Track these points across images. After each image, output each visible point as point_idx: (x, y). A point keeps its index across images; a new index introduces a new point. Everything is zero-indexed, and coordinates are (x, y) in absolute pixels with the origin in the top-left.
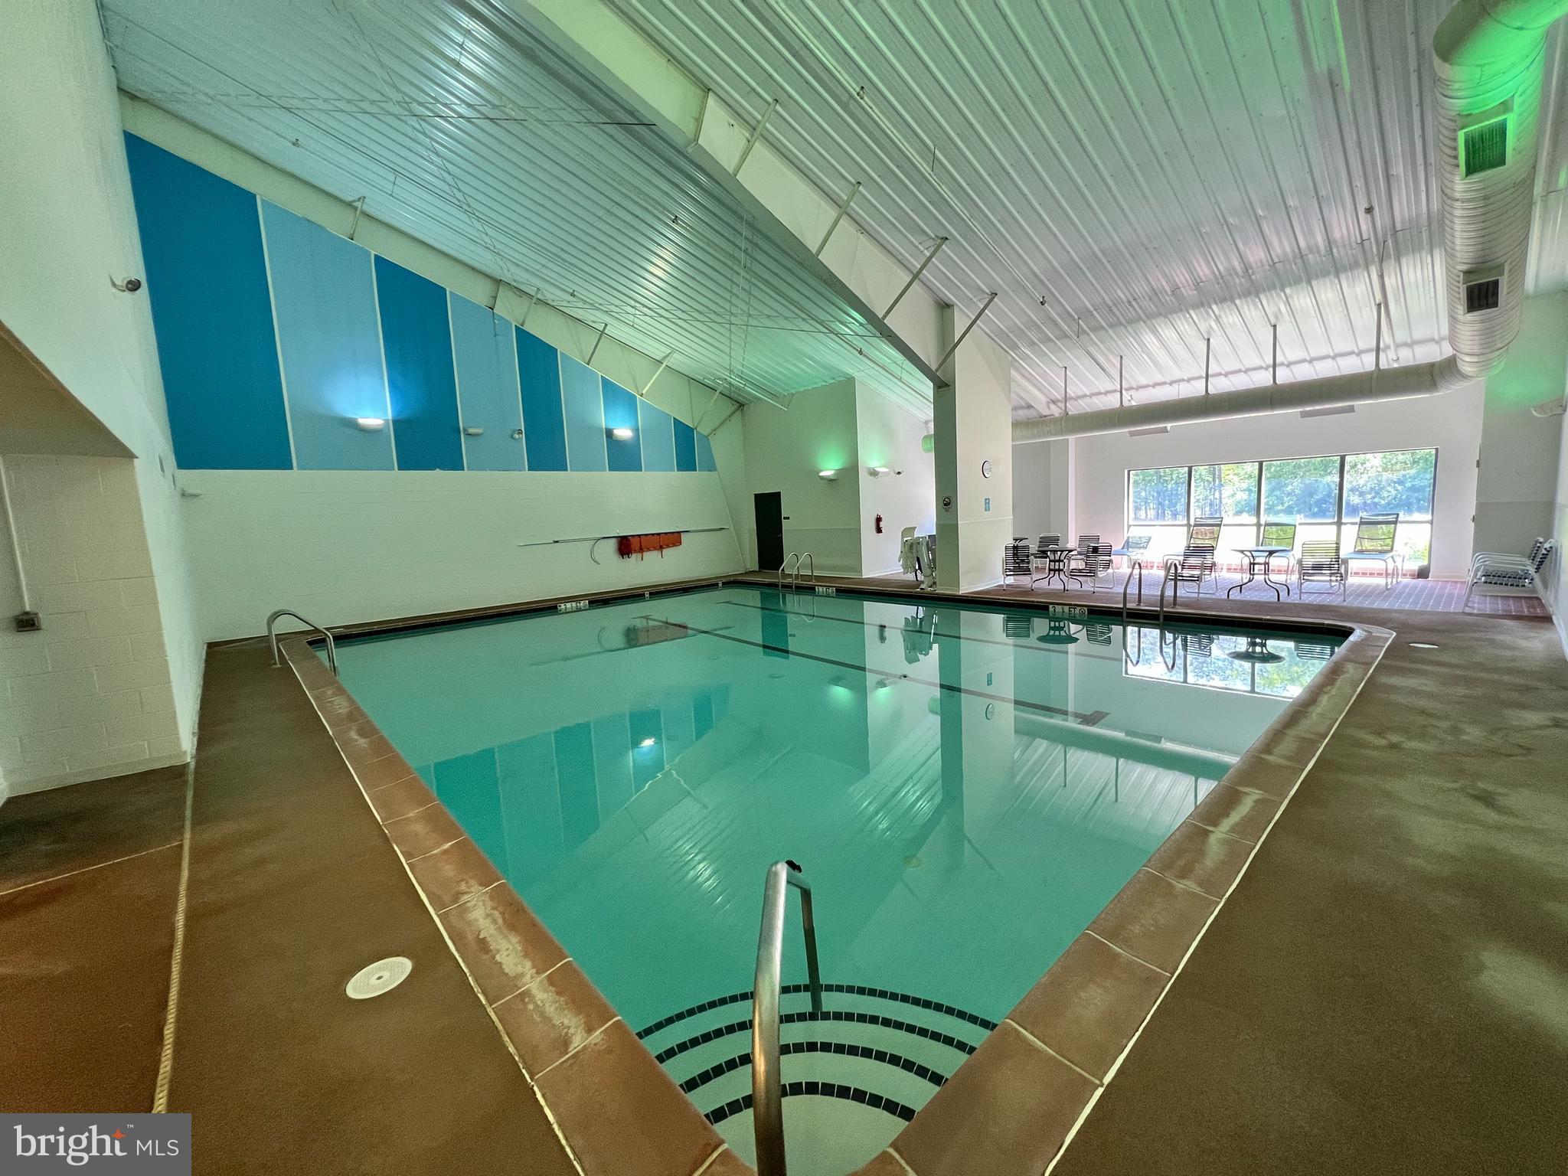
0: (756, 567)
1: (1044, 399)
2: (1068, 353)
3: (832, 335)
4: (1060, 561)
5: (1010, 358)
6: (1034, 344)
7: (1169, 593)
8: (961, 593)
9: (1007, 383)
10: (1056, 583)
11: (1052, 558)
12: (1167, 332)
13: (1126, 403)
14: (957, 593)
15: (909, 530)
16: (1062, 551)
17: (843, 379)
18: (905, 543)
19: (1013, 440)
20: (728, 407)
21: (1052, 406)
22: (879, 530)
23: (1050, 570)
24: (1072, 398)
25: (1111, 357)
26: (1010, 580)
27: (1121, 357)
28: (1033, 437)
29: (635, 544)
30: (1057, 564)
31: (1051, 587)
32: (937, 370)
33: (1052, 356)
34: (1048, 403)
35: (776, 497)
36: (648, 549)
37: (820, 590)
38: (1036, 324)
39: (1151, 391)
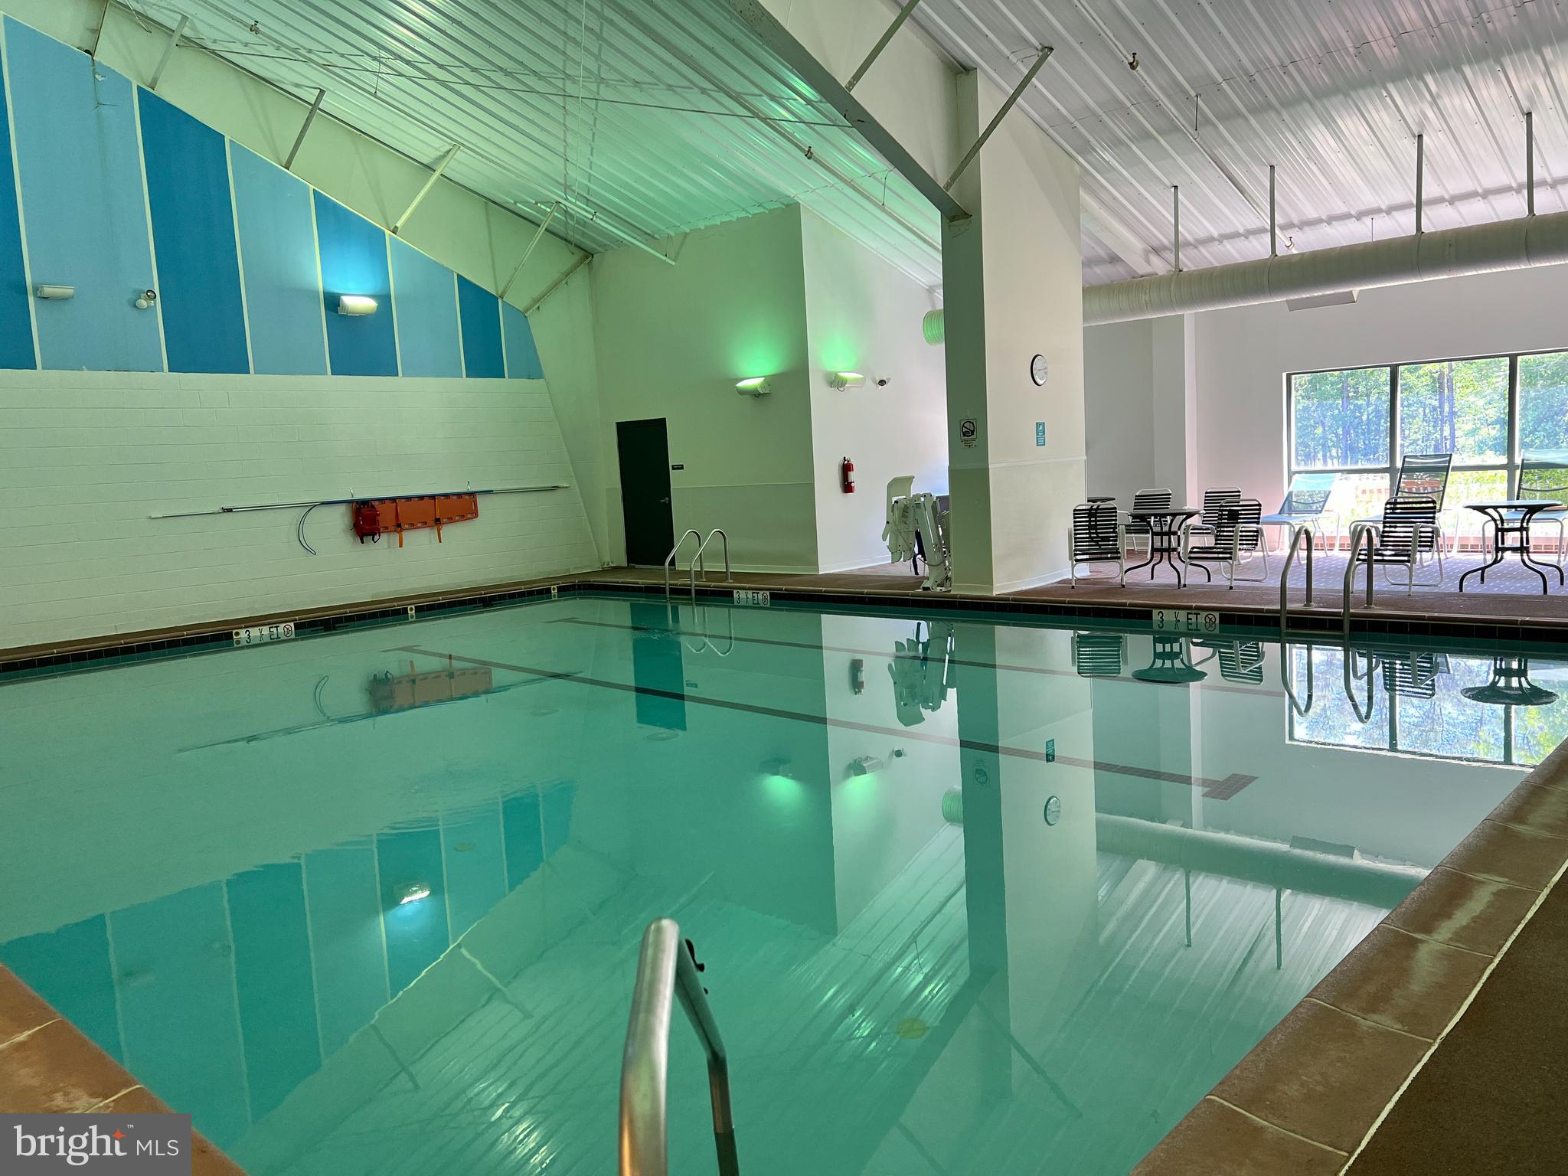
0: (622, 560)
1: (1138, 245)
2: (1179, 159)
3: (756, 122)
4: (1170, 533)
5: (1077, 168)
6: (1121, 142)
7: (1359, 585)
8: (995, 593)
9: (1072, 213)
10: (1165, 574)
11: (1157, 529)
12: (1350, 125)
13: (1281, 251)
14: (989, 595)
15: (900, 483)
16: (1174, 515)
17: (779, 205)
18: (892, 507)
19: (1085, 319)
20: (565, 259)
21: (1154, 259)
22: (847, 487)
23: (1154, 550)
24: (1188, 244)
25: (1255, 169)
26: (1083, 571)
27: (1272, 167)
28: (1121, 313)
29: (386, 515)
30: (1166, 538)
31: (1156, 581)
32: (948, 185)
33: (1151, 166)
34: (1146, 253)
35: (658, 427)
36: (413, 526)
37: (740, 596)
38: (1122, 105)
39: (1325, 229)
